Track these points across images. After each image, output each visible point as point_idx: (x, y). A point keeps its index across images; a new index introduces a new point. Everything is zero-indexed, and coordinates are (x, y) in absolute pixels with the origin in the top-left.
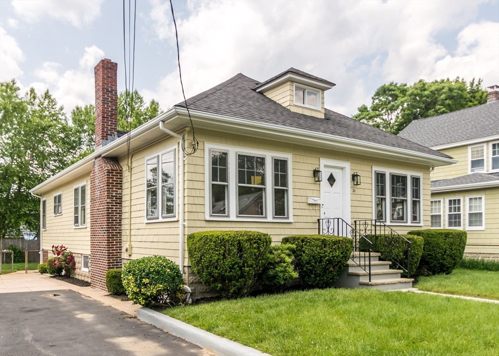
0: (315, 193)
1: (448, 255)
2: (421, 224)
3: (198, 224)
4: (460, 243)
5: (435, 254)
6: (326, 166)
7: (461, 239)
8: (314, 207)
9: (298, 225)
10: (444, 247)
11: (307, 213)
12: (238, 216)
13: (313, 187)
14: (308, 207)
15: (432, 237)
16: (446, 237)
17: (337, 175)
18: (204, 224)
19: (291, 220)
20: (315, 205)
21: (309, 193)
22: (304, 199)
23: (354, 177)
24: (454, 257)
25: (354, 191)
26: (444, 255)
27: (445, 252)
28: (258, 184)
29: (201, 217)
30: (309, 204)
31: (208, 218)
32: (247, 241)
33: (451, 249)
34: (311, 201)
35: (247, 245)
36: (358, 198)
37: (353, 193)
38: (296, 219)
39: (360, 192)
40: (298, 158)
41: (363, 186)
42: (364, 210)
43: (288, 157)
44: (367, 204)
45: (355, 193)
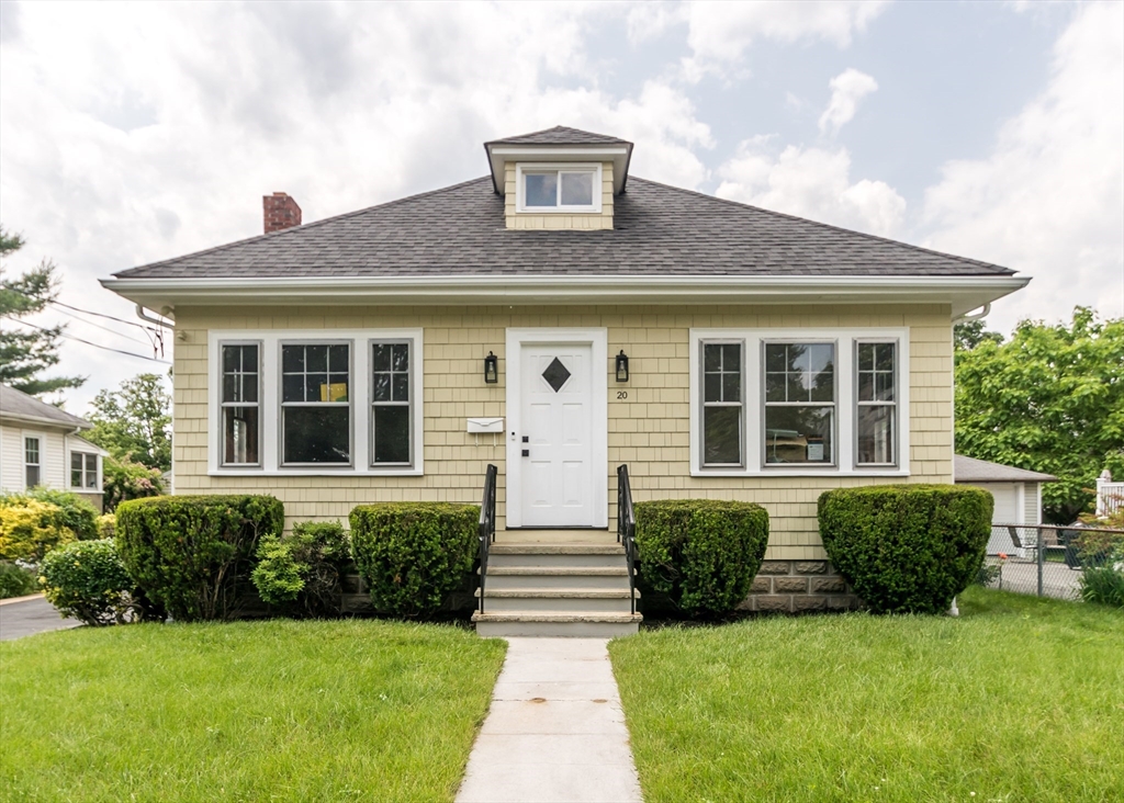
0: (492, 409)
1: (885, 560)
2: (904, 470)
3: (195, 482)
4: (927, 526)
5: (854, 557)
6: (524, 345)
7: (930, 515)
8: (487, 441)
9: (438, 482)
10: (872, 536)
11: (466, 453)
12: (282, 467)
13: (485, 394)
14: (469, 441)
15: (842, 509)
16: (877, 507)
17: (569, 359)
19: (418, 470)
20: (491, 434)
21: (472, 409)
22: (455, 424)
23: (622, 361)
24: (909, 566)
25: (622, 395)
26: (876, 558)
27: (877, 551)
30: (473, 434)
31: (214, 471)
32: (156, 514)
33: (895, 542)
34: (472, 428)
35: (154, 523)
36: (639, 411)
37: (620, 400)
38: (432, 468)
39: (645, 396)
40: (441, 336)
41: (658, 381)
42: (657, 440)
43: (413, 335)
44: (669, 426)
45: (624, 400)
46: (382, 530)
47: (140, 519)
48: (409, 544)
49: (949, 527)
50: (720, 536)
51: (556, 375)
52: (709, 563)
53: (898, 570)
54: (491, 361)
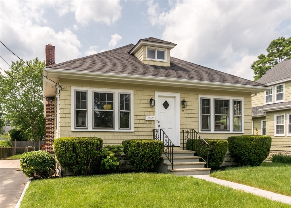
0: (152, 113)
1: (253, 153)
2: (243, 132)
3: (67, 133)
4: (263, 145)
5: (244, 153)
6: (159, 96)
7: (264, 142)
8: (150, 122)
9: (137, 133)
10: (250, 147)
11: (145, 126)
12: (94, 129)
13: (150, 110)
14: (146, 122)
15: (241, 141)
16: (251, 140)
17: (170, 101)
18: (70, 133)
19: (132, 130)
20: (151, 121)
21: (146, 114)
22: (142, 118)
23: (183, 102)
24: (258, 155)
25: (183, 111)
26: (250, 153)
27: (251, 151)
28: (109, 109)
29: (69, 129)
30: (146, 120)
31: (73, 129)
33: (256, 149)
34: (147, 119)
36: (187, 115)
37: (182, 113)
38: (136, 130)
39: (188, 112)
40: (138, 93)
41: (191, 108)
42: (191, 123)
43: (131, 92)
44: (194, 119)
45: (184, 113)
46: (145, 147)
47: (72, 144)
48: (151, 151)
49: (267, 145)
50: (223, 148)
51: (166, 105)
52: (220, 155)
53: (256, 156)
54: (151, 100)
